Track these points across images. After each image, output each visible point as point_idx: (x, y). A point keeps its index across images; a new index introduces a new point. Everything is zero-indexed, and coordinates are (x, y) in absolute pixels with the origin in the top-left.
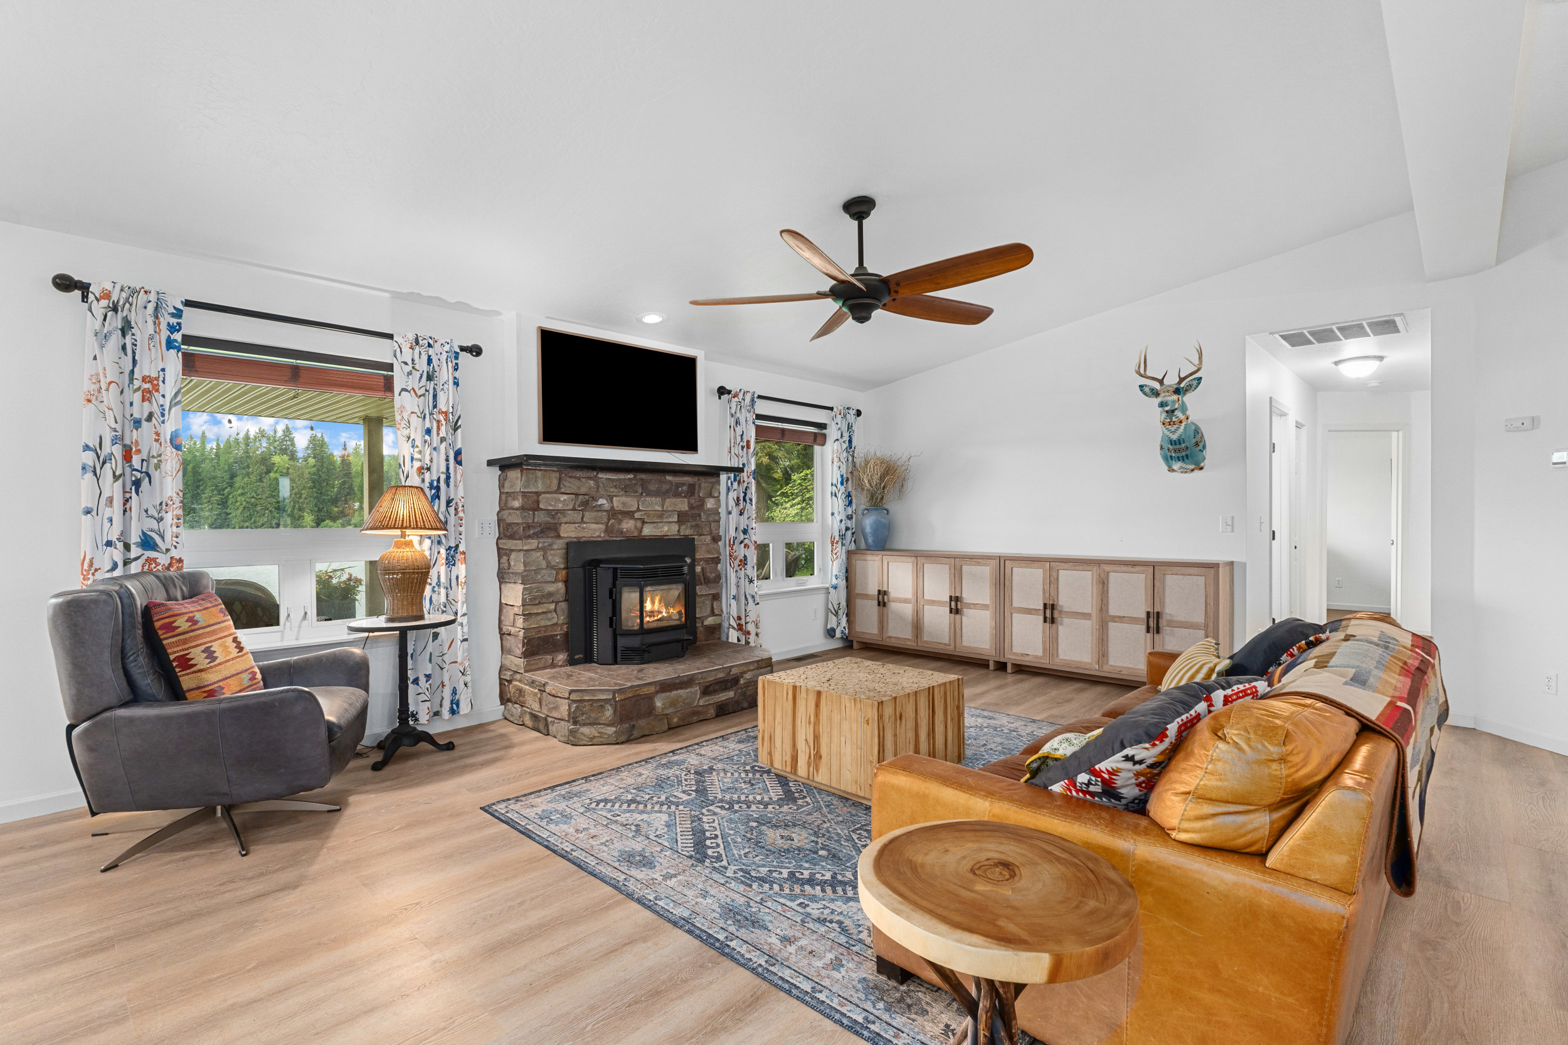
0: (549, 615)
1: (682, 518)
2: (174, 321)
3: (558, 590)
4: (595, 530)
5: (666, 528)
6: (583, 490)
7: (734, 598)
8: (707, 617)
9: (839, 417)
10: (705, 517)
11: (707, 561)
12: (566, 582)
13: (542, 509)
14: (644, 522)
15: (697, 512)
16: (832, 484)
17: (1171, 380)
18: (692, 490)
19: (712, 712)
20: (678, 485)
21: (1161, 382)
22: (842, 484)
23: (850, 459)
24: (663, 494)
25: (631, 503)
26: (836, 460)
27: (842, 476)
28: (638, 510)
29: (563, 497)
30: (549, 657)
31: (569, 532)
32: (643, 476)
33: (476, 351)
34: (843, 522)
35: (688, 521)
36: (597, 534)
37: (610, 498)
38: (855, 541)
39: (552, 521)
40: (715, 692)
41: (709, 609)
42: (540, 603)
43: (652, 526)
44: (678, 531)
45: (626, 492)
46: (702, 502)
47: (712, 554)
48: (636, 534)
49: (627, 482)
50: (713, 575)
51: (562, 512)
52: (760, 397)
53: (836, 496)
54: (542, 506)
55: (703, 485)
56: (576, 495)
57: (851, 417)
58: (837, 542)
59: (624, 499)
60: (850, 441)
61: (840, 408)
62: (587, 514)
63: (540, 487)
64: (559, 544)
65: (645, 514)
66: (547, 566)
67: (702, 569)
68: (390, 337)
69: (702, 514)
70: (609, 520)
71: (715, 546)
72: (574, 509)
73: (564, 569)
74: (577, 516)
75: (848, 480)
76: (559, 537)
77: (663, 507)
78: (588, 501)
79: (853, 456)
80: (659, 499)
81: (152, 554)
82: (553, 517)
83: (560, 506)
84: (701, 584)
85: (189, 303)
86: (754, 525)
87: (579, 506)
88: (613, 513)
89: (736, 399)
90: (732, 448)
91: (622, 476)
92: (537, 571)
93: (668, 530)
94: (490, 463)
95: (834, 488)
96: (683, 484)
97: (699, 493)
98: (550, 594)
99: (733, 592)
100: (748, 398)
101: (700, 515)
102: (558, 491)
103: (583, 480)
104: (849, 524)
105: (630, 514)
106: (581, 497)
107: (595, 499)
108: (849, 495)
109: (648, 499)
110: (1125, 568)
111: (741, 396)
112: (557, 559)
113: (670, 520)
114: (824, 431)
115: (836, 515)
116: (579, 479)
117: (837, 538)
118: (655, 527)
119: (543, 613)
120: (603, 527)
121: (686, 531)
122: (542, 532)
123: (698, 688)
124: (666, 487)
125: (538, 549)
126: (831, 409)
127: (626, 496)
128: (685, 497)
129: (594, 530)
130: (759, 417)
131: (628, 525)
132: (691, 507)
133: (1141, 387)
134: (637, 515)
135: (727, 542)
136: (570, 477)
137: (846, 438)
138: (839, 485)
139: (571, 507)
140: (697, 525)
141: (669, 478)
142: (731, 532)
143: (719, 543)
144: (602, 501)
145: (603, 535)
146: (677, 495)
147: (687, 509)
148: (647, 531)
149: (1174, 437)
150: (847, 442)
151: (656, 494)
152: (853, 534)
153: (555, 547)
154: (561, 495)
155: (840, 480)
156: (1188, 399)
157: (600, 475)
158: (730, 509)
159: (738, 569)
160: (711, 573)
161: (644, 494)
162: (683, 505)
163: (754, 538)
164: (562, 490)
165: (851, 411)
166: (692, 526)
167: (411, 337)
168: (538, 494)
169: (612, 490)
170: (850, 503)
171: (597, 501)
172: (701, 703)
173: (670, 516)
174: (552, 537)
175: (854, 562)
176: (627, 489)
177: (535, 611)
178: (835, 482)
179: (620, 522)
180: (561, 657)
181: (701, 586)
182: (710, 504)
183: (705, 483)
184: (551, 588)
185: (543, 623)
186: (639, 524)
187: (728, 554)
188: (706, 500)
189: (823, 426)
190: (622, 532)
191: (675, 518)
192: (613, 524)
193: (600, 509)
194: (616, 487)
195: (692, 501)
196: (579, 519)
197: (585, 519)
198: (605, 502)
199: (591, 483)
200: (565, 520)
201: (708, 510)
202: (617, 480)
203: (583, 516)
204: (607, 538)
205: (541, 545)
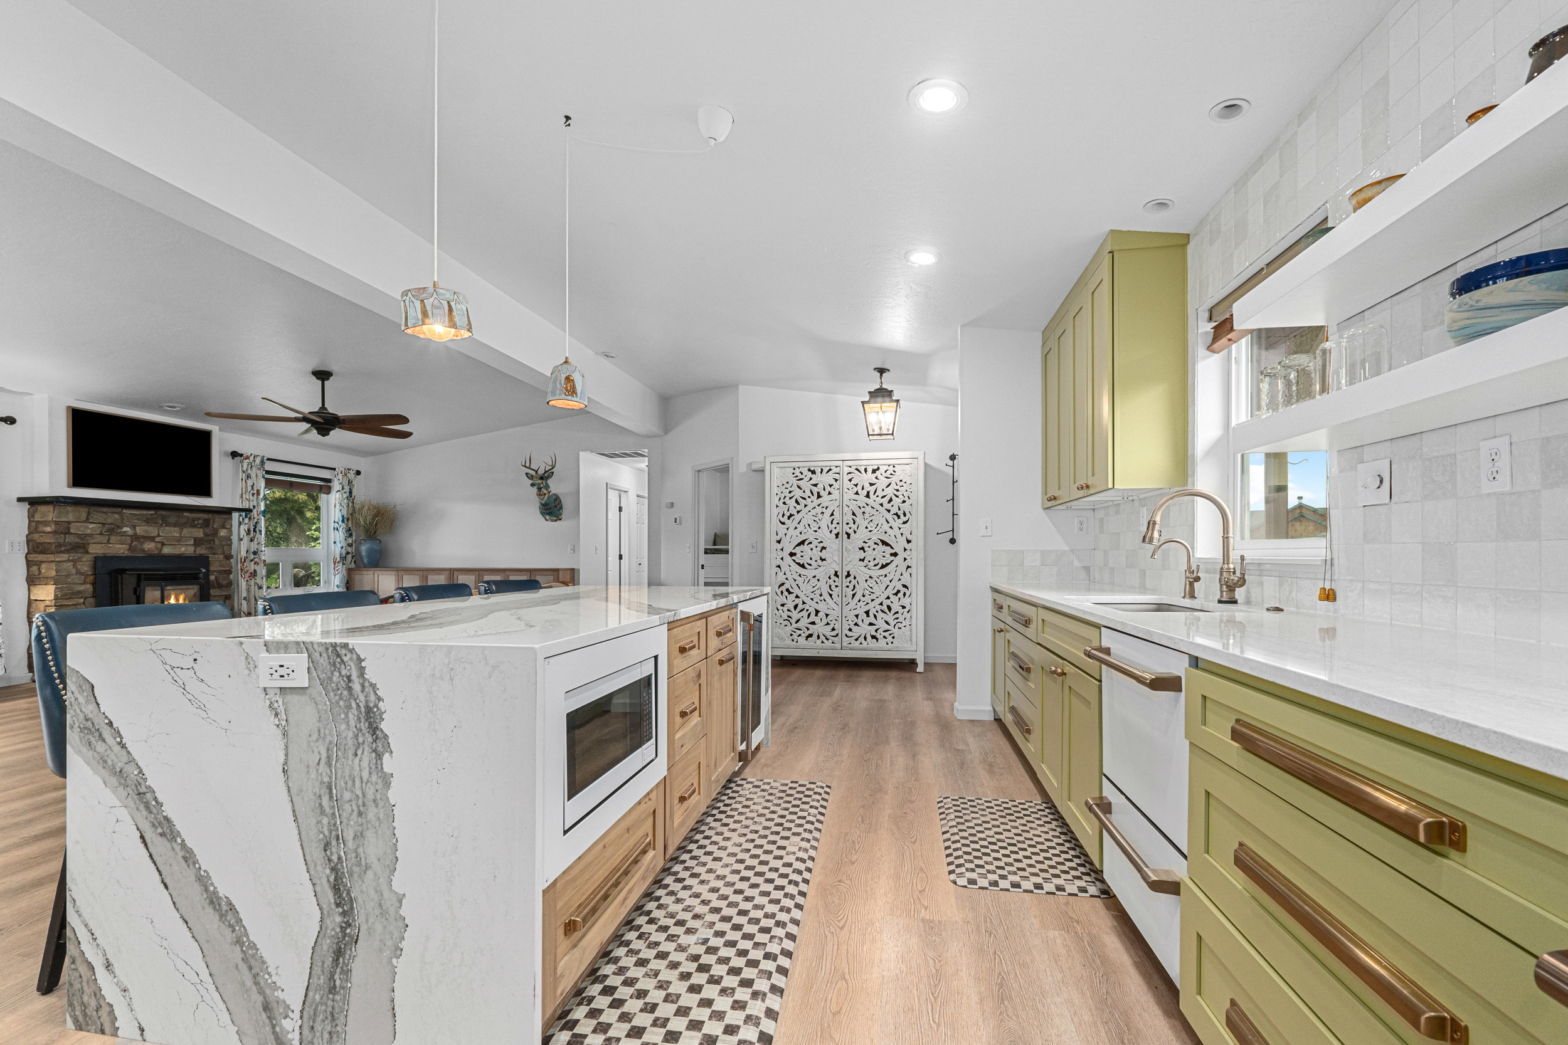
1: (197, 542)
3: (86, 590)
4: (121, 549)
5: (183, 549)
6: (109, 521)
7: (245, 599)
9: (340, 476)
10: (218, 542)
11: (220, 572)
12: (94, 584)
13: (72, 534)
14: (163, 544)
15: (211, 538)
16: (334, 522)
17: (541, 472)
18: (206, 524)
20: (194, 520)
21: (536, 472)
22: (343, 521)
23: (350, 504)
24: (182, 526)
25: (153, 531)
26: (338, 505)
27: (343, 516)
28: (159, 535)
29: (92, 526)
31: (96, 549)
32: (163, 512)
33: (10, 420)
34: (344, 548)
35: (203, 545)
36: (122, 552)
37: (134, 527)
38: (355, 562)
39: (82, 542)
42: (70, 598)
43: (170, 547)
44: (195, 551)
45: (148, 523)
46: (215, 533)
47: (225, 567)
48: (156, 552)
49: (149, 516)
50: (226, 582)
51: (91, 535)
52: (269, 459)
53: (337, 530)
54: (72, 531)
55: (217, 520)
56: (103, 524)
57: (351, 475)
58: (338, 562)
59: (146, 528)
60: (351, 492)
61: (341, 469)
62: (113, 538)
63: (71, 518)
64: (87, 558)
65: (164, 539)
66: (77, 573)
67: (216, 577)
69: (216, 540)
70: (132, 542)
71: (228, 562)
72: (101, 534)
73: (92, 575)
74: (104, 539)
75: (348, 519)
76: (87, 552)
77: (181, 534)
78: (113, 529)
79: (353, 503)
80: (177, 529)
82: (82, 539)
83: (89, 531)
84: (215, 588)
86: (263, 549)
87: (105, 532)
88: (135, 537)
89: (247, 461)
90: (244, 495)
91: (144, 512)
92: (67, 576)
93: (185, 551)
94: (20, 500)
95: (336, 524)
96: (199, 519)
97: (213, 525)
98: (79, 592)
99: (244, 594)
100: (258, 460)
101: (214, 541)
102: (87, 521)
103: (109, 514)
104: (349, 550)
105: (152, 539)
106: (107, 526)
107: (119, 527)
108: (350, 530)
109: (168, 528)
110: (517, 573)
111: (252, 458)
112: (86, 567)
113: (188, 543)
114: (329, 484)
115: (338, 543)
116: (105, 513)
117: (338, 560)
118: (173, 548)
119: (73, 605)
120: (127, 547)
121: (201, 551)
122: (72, 549)
124: (184, 520)
125: (68, 560)
126: (334, 469)
127: (148, 526)
128: (201, 528)
129: (119, 548)
130: (268, 472)
131: (149, 546)
132: (206, 535)
133: (527, 474)
134: (157, 539)
135: (239, 560)
136: (98, 512)
137: (347, 489)
138: (340, 523)
139: (98, 533)
140: (211, 548)
141: (186, 514)
142: (242, 553)
143: (232, 560)
144: (125, 529)
145: (126, 552)
146: (195, 526)
147: (202, 536)
148: (166, 550)
149: (543, 502)
150: (348, 493)
151: (175, 525)
152: (353, 557)
153: (84, 559)
154: (89, 524)
155: (341, 519)
156: (549, 482)
157: (125, 511)
158: (242, 537)
159: (249, 579)
160: (224, 581)
161: (164, 525)
162: (199, 533)
163: (263, 558)
164: (91, 521)
165: (350, 472)
166: (207, 548)
168: (69, 523)
169: (135, 521)
170: (351, 535)
171: (122, 529)
173: (187, 541)
174: (81, 553)
175: (353, 576)
176: (148, 521)
177: (67, 603)
178: (337, 520)
179: (143, 543)
181: (213, 590)
182: (223, 533)
183: (218, 520)
184: (82, 588)
186: (159, 546)
187: (239, 568)
188: (220, 530)
189: (329, 481)
190: (144, 551)
191: (192, 542)
192: (135, 545)
193: (124, 534)
194: (138, 519)
195: (207, 531)
196: (106, 541)
197: (110, 541)
198: (129, 529)
199: (117, 516)
200: (93, 541)
201: (222, 537)
202: (139, 515)
203: (110, 539)
204: (131, 555)
205: (71, 558)
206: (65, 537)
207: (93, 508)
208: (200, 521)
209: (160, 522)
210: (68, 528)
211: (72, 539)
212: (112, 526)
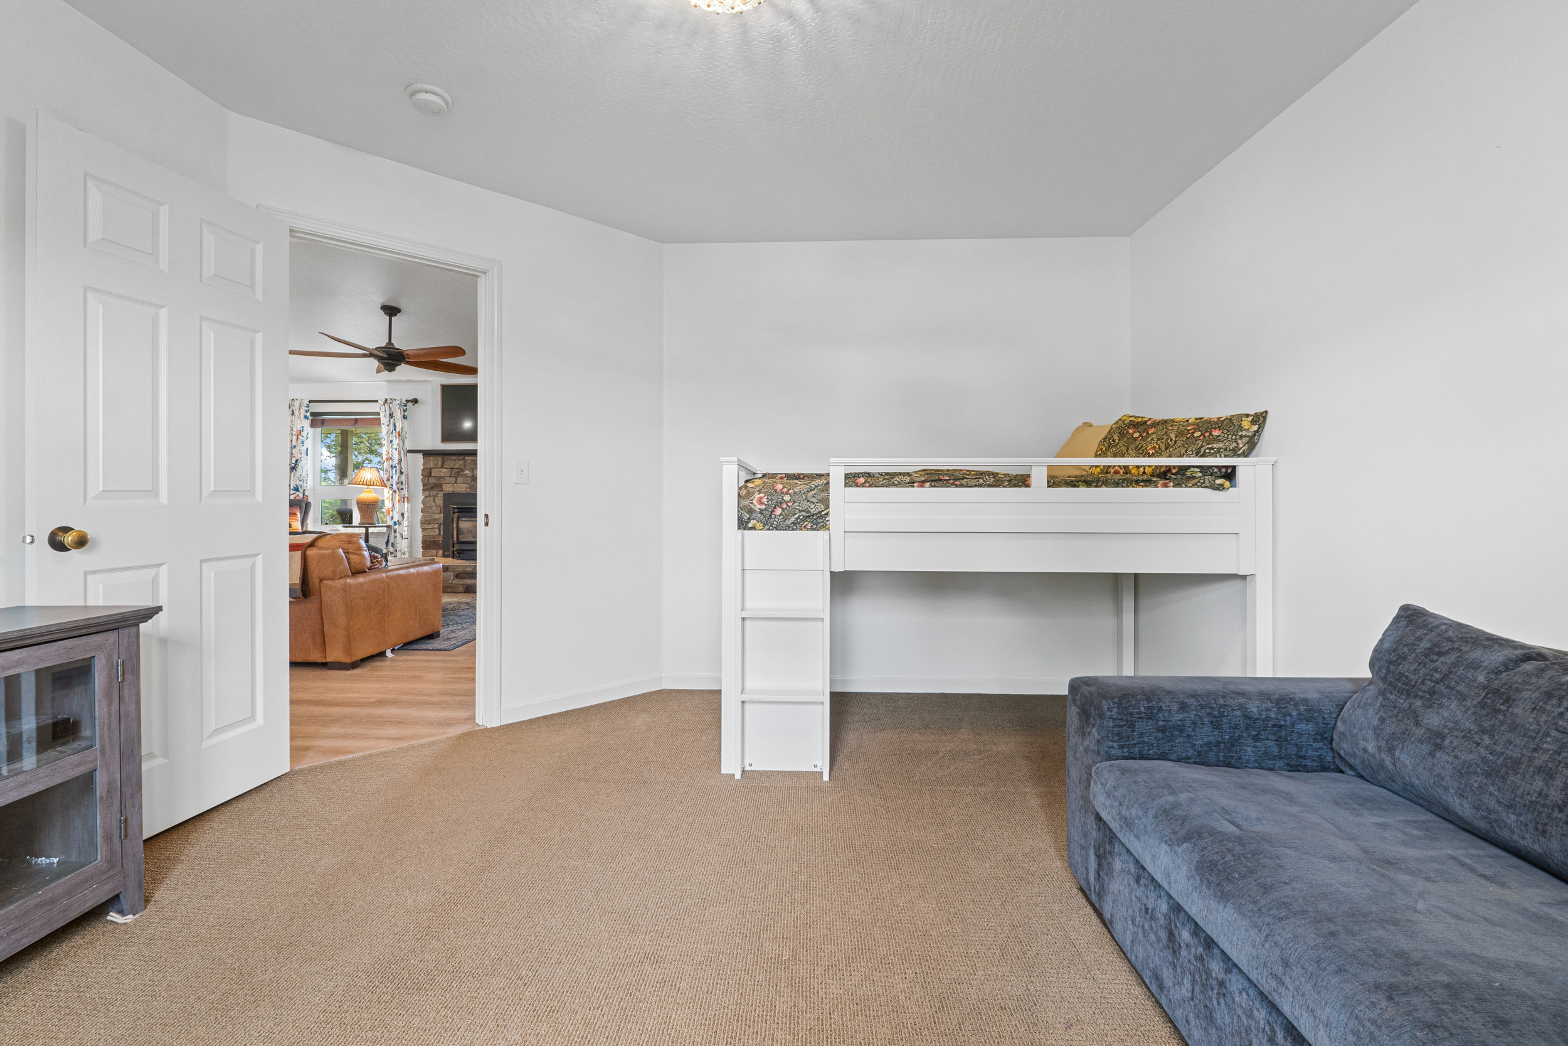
0: (435, 530)
2: (307, 409)
3: (440, 518)
4: (463, 488)
6: (457, 466)
12: (444, 513)
13: (432, 477)
19: (461, 589)
29: (444, 470)
30: (435, 552)
31: (447, 488)
33: (415, 401)
36: (464, 490)
39: (438, 483)
40: (464, 578)
42: (430, 523)
51: (443, 478)
54: (432, 475)
56: (452, 469)
62: (459, 479)
63: (432, 465)
64: (441, 494)
66: (435, 505)
68: (377, 401)
70: (471, 482)
72: (451, 476)
73: (443, 506)
74: (453, 480)
76: (442, 490)
78: (459, 472)
81: (298, 493)
82: (439, 480)
83: (442, 475)
85: (310, 401)
87: (454, 475)
92: (430, 508)
98: (436, 520)
102: (442, 466)
103: (457, 461)
106: (454, 470)
107: (463, 471)
112: (440, 501)
116: (455, 460)
119: (430, 528)
120: (468, 486)
122: (432, 488)
123: (452, 573)
125: (429, 496)
129: (460, 487)
139: (448, 475)
144: (466, 472)
145: (468, 490)
153: (439, 495)
154: (442, 469)
157: (466, 458)
164: (445, 467)
167: (384, 400)
168: (430, 469)
172: (454, 582)
174: (439, 490)
177: (426, 528)
180: (441, 552)
184: (437, 516)
185: (431, 534)
192: (473, 484)
193: (466, 476)
196: (454, 482)
197: (458, 482)
198: (468, 472)
199: (461, 462)
200: (445, 482)
203: (456, 480)
204: (470, 492)
205: (431, 494)
206: (428, 479)
207: (446, 457)
210: (430, 473)
211: (432, 480)
212: (458, 470)
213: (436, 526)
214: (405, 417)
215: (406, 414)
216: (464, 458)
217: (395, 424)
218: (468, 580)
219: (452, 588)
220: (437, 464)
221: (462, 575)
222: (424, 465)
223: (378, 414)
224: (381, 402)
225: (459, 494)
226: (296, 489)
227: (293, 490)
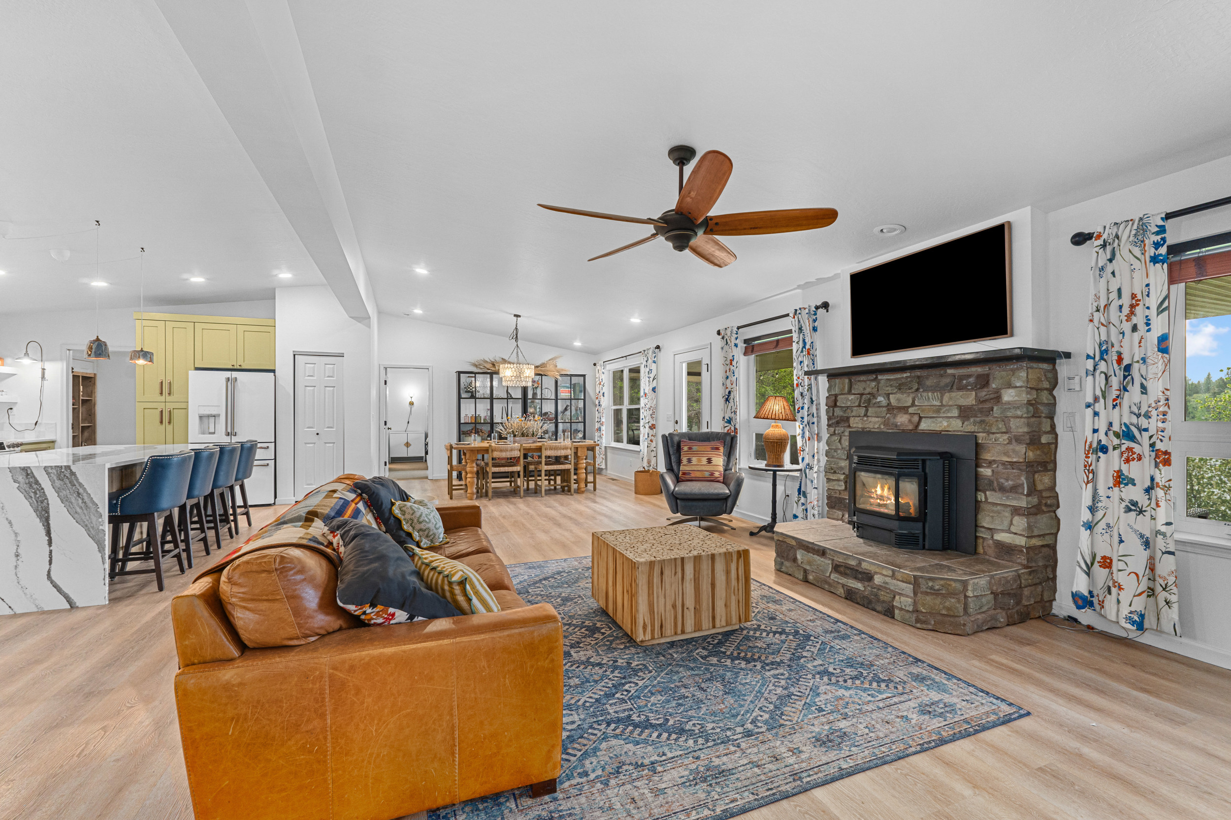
0: (841, 482)
1: (965, 413)
3: (845, 466)
4: (875, 423)
5: (945, 424)
6: (867, 390)
8: (1003, 531)
10: (999, 412)
13: (839, 407)
14: (920, 417)
18: (984, 381)
20: (961, 378)
24: (941, 390)
25: (906, 399)
28: (913, 405)
29: (851, 397)
30: (840, 513)
31: (856, 424)
32: (918, 373)
33: (825, 305)
35: (976, 416)
36: (876, 426)
37: (888, 395)
39: (845, 415)
41: (1006, 523)
42: (835, 472)
43: (930, 420)
44: (962, 427)
45: (900, 389)
46: (997, 398)
47: (1009, 456)
48: (911, 427)
49: (903, 381)
50: (1010, 483)
51: (851, 408)
54: (838, 404)
56: (862, 395)
59: (899, 396)
62: (870, 409)
63: (837, 391)
64: (848, 432)
65: (919, 409)
66: (842, 448)
68: (788, 315)
69: (995, 408)
70: (886, 414)
72: (859, 406)
73: (849, 450)
74: (862, 411)
76: (849, 426)
77: (941, 402)
78: (869, 399)
81: (731, 426)
82: (845, 412)
83: (849, 404)
84: (994, 490)
85: (739, 328)
87: (864, 403)
88: (890, 408)
89: (1099, 241)
91: (898, 376)
92: (836, 450)
93: (948, 426)
96: (970, 376)
97: (993, 383)
98: (842, 468)
101: (992, 410)
102: (850, 391)
103: (868, 382)
105: (904, 409)
106: (864, 396)
107: (875, 397)
109: (925, 394)
112: (846, 442)
113: (949, 415)
116: (865, 381)
118: (933, 422)
119: (836, 480)
120: (881, 420)
121: (969, 427)
122: (838, 422)
124: (947, 380)
125: (835, 434)
127: (902, 393)
128: (973, 389)
129: (874, 423)
131: (902, 419)
134: (911, 410)
136: (859, 381)
139: (857, 404)
140: (982, 422)
141: (950, 371)
144: (880, 399)
145: (882, 427)
146: (959, 388)
147: (974, 402)
148: (924, 425)
151: (933, 389)
153: (846, 434)
154: (849, 396)
157: (880, 377)
160: (1007, 480)
161: (921, 390)
162: (969, 399)
164: (853, 391)
166: (975, 423)
168: (836, 396)
169: (887, 388)
171: (876, 399)
173: (948, 411)
174: (844, 426)
176: (903, 386)
177: (832, 477)
179: (895, 416)
180: (847, 516)
181: (993, 493)
182: (1009, 395)
184: (842, 463)
185: (834, 486)
186: (915, 418)
188: (1003, 391)
190: (896, 426)
191: (955, 413)
192: (889, 418)
193: (879, 405)
194: (891, 386)
195: (983, 393)
196: (863, 415)
197: (869, 414)
198: (883, 399)
199: (874, 384)
200: (853, 414)
201: (1008, 403)
202: (896, 379)
203: (867, 411)
204: (885, 430)
205: (836, 432)
206: (833, 410)
207: (855, 377)
208: (971, 380)
209: (916, 386)
210: (836, 401)
211: (838, 412)
212: (869, 396)
213: (842, 477)
214: (815, 329)
215: (816, 324)
216: (877, 377)
217: (804, 340)
218: (850, 581)
219: (829, 584)
220: (843, 389)
221: (842, 569)
222: (829, 390)
223: (790, 331)
224: (791, 315)
225: (870, 433)
226: (729, 421)
227: (726, 422)
